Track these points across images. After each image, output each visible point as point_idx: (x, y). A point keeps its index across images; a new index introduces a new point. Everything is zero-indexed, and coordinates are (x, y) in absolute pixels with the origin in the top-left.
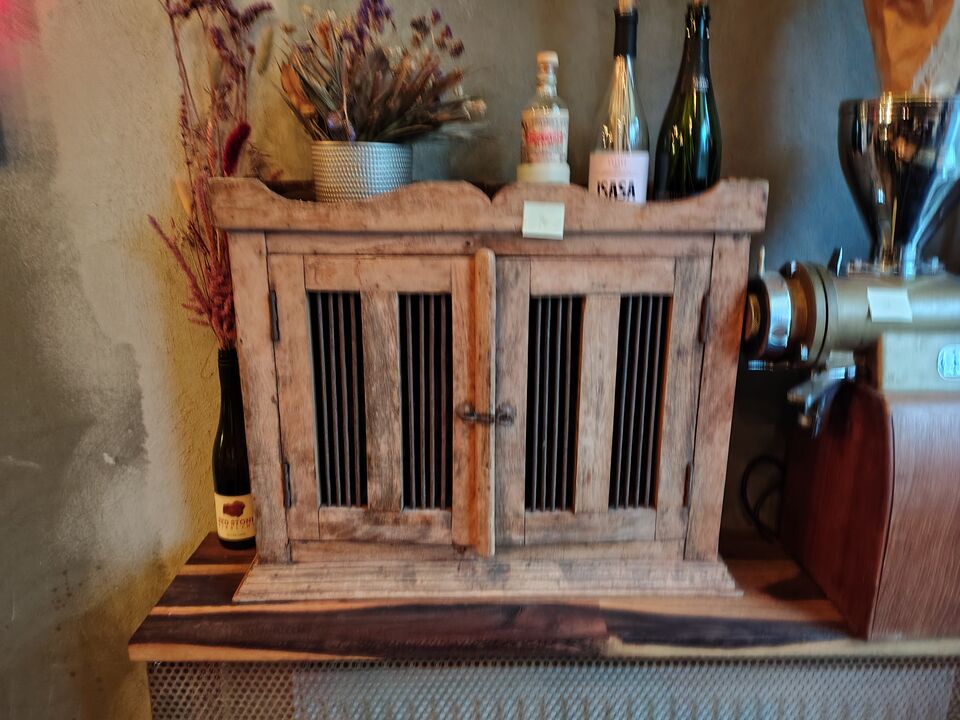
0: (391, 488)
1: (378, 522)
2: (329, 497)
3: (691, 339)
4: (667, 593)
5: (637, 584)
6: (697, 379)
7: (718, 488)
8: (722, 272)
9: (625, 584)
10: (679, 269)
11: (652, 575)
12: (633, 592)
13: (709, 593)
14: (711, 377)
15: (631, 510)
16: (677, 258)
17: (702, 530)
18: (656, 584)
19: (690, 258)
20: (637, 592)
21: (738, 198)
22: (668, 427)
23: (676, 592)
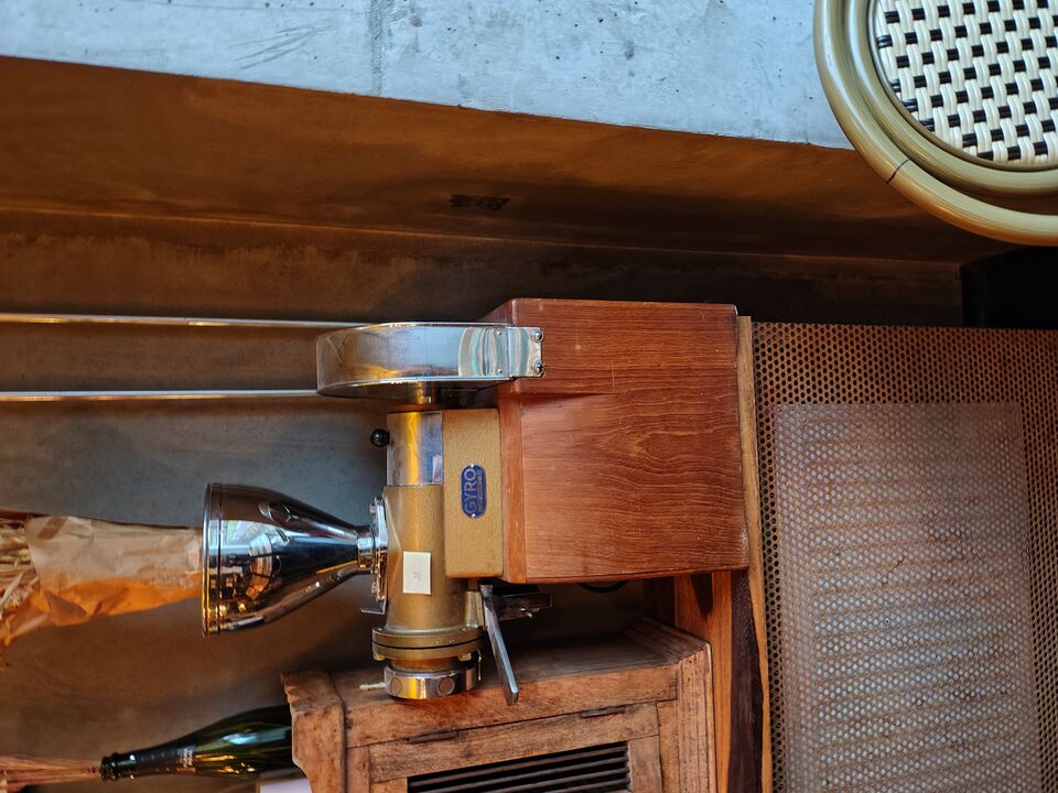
3: (454, 746)
4: (710, 723)
5: (703, 752)
6: (495, 729)
7: (604, 681)
8: (384, 730)
9: (703, 764)
10: (383, 778)
11: (693, 735)
12: (711, 758)
13: (709, 681)
14: (492, 715)
15: (629, 764)
16: (371, 782)
17: (646, 686)
18: (702, 732)
19: (371, 767)
20: (711, 753)
21: (309, 741)
22: (546, 747)
23: (710, 715)
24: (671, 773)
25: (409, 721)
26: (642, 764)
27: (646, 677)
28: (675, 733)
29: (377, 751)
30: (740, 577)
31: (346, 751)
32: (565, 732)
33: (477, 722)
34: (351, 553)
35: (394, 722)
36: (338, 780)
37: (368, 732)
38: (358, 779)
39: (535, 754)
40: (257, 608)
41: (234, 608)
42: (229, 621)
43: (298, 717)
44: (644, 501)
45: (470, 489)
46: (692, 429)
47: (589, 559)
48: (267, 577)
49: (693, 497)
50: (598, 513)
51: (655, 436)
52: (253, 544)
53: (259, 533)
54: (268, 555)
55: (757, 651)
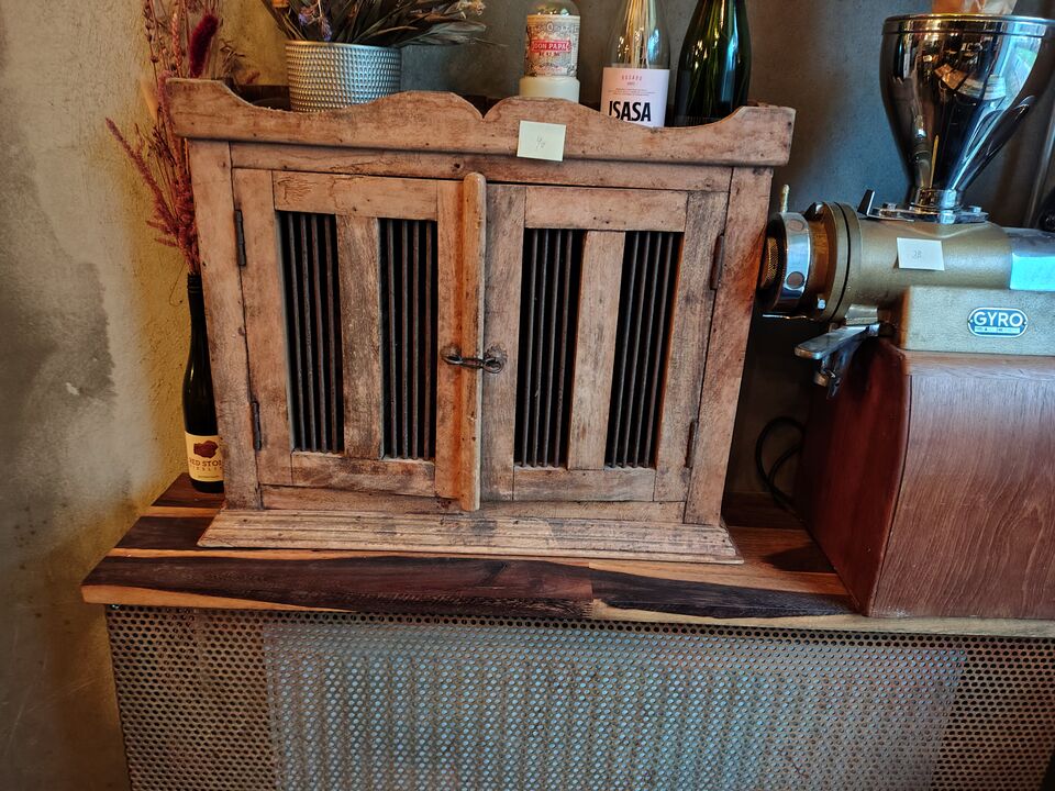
0: (370, 432)
1: (355, 470)
2: (303, 441)
3: (701, 285)
4: (663, 557)
5: (631, 547)
6: (707, 329)
7: (723, 448)
8: (740, 209)
9: (619, 545)
10: (691, 206)
11: (648, 538)
12: (626, 555)
13: (707, 559)
14: (721, 327)
15: (628, 468)
16: (690, 193)
17: (705, 493)
18: (652, 547)
19: (704, 193)
20: (631, 555)
21: (760, 125)
22: (673, 382)
23: (671, 557)
24: (610, 511)
25: (741, 238)
26: (629, 481)
27: (711, 494)
28: (649, 519)
29: (721, 199)
31: (731, 166)
32: (683, 404)
33: (719, 311)
35: (745, 220)
36: (709, 155)
37: (743, 192)
38: (695, 178)
39: (669, 370)
40: (921, 73)
41: (929, 50)
42: (915, 44)
43: (789, 115)
45: (1000, 320)
48: (958, 88)
52: (1001, 81)
54: (982, 95)
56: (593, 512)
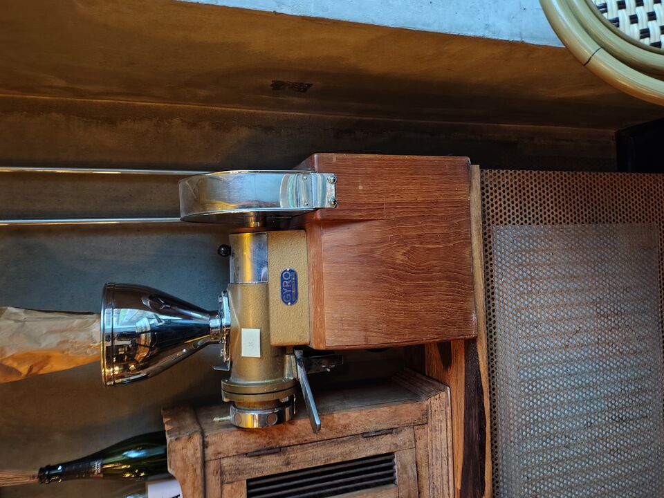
3: (278, 458)
4: (450, 439)
5: (445, 459)
6: (306, 446)
7: (379, 412)
8: (230, 448)
9: (445, 467)
10: (230, 480)
11: (439, 448)
12: (450, 463)
13: (449, 412)
14: (304, 437)
15: (396, 467)
16: (222, 483)
17: (407, 416)
18: (444, 446)
19: (222, 473)
20: (450, 459)
21: (179, 457)
22: (340, 457)
23: (450, 434)
24: (424, 472)
25: (247, 442)
26: (404, 467)
27: (407, 410)
28: (426, 446)
29: (225, 462)
30: (471, 343)
31: (204, 463)
32: (353, 447)
33: (293, 441)
34: (206, 329)
35: (237, 443)
36: (199, 483)
37: (220, 450)
38: (213, 481)
39: (332, 462)
40: (143, 368)
41: (126, 368)
42: (123, 377)
43: (171, 441)
44: (406, 293)
45: (287, 286)
46: (439, 243)
47: (368, 333)
48: (148, 347)
49: (439, 290)
50: (375, 302)
51: (414, 248)
52: (138, 324)
53: (142, 317)
54: (149, 332)
55: (482, 393)
56: (425, 483)
